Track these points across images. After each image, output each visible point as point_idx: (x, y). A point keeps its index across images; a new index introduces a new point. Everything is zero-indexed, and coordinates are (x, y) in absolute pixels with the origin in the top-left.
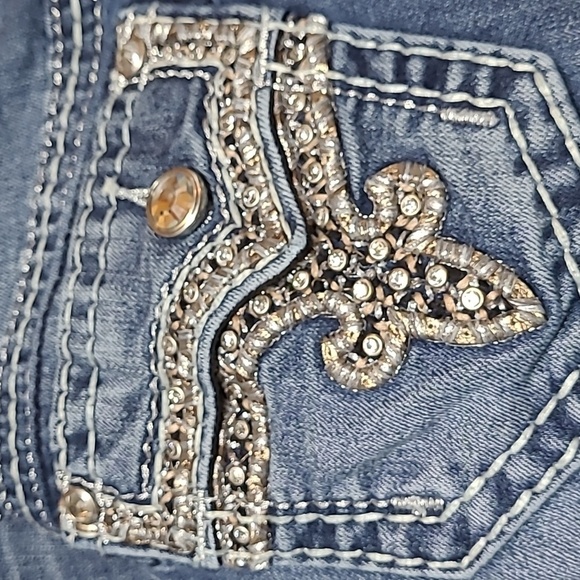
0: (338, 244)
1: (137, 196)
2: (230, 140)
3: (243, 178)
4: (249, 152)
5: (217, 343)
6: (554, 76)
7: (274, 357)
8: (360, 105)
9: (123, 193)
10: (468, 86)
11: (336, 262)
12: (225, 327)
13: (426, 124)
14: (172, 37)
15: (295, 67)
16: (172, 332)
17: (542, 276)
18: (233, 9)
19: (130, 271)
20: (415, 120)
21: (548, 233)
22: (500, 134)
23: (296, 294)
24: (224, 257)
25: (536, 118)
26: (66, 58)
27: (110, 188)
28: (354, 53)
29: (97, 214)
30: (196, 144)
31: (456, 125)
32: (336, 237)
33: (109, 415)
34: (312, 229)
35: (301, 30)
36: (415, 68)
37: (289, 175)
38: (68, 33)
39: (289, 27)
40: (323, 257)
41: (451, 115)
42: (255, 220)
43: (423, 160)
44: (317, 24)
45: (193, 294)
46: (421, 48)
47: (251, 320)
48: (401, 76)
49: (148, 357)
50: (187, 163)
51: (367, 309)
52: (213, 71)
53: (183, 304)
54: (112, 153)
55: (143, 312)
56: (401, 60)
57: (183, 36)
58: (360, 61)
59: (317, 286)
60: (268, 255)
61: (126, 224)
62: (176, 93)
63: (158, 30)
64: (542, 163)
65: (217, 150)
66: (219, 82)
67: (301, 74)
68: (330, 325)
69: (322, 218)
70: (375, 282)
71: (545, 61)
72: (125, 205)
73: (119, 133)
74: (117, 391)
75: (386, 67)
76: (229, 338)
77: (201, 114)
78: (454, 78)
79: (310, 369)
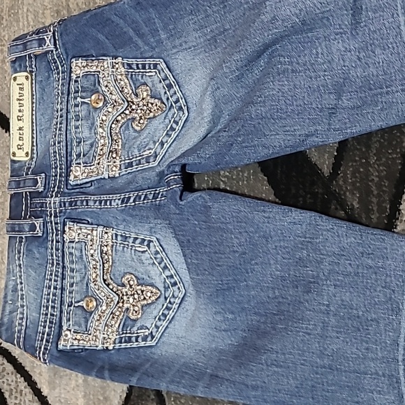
0: (134, 104)
1: (86, 100)
2: (107, 86)
3: (111, 93)
4: (111, 88)
5: (111, 127)
6: (163, 63)
7: (123, 127)
8: (132, 75)
9: (83, 100)
10: (150, 68)
11: (134, 107)
12: (113, 123)
13: (144, 77)
14: (87, 65)
15: (117, 69)
16: (101, 127)
17: (165, 101)
18: (101, 58)
19: (88, 117)
20: (142, 77)
21: (165, 93)
22: (156, 76)
23: (126, 115)
24: (110, 110)
25: (161, 71)
26: (58, 73)
27: (79, 99)
28: (128, 65)
29: (77, 106)
30: (99, 88)
31: (149, 76)
32: (133, 102)
33: (87, 148)
34: (128, 101)
35: (117, 61)
36: (140, 66)
37: (121, 91)
38: (57, 68)
39: (114, 61)
40: (131, 107)
41: (147, 74)
42: (115, 102)
43: (145, 84)
44: (120, 59)
45: (104, 118)
46: (140, 61)
47: (117, 121)
48: (138, 68)
49: (95, 134)
50: (98, 92)
51: (140, 115)
52: (99, 72)
53: (102, 120)
54: (77, 92)
55: (93, 124)
56: (137, 65)
57: (90, 65)
58: (130, 66)
59: (130, 112)
60: (120, 108)
61: (85, 106)
62: (92, 78)
63: (83, 64)
64: (164, 80)
65: (104, 88)
66: (101, 74)
67: (119, 70)
68: (134, 119)
69: (129, 99)
70: (141, 109)
71: (162, 60)
72: (83, 103)
73: (78, 87)
74: (88, 143)
75: (135, 67)
76: (113, 126)
77: (99, 82)
78: (147, 67)
79: (131, 129)
